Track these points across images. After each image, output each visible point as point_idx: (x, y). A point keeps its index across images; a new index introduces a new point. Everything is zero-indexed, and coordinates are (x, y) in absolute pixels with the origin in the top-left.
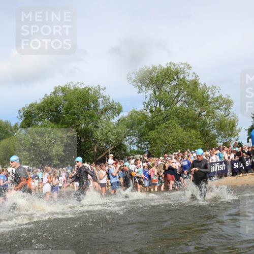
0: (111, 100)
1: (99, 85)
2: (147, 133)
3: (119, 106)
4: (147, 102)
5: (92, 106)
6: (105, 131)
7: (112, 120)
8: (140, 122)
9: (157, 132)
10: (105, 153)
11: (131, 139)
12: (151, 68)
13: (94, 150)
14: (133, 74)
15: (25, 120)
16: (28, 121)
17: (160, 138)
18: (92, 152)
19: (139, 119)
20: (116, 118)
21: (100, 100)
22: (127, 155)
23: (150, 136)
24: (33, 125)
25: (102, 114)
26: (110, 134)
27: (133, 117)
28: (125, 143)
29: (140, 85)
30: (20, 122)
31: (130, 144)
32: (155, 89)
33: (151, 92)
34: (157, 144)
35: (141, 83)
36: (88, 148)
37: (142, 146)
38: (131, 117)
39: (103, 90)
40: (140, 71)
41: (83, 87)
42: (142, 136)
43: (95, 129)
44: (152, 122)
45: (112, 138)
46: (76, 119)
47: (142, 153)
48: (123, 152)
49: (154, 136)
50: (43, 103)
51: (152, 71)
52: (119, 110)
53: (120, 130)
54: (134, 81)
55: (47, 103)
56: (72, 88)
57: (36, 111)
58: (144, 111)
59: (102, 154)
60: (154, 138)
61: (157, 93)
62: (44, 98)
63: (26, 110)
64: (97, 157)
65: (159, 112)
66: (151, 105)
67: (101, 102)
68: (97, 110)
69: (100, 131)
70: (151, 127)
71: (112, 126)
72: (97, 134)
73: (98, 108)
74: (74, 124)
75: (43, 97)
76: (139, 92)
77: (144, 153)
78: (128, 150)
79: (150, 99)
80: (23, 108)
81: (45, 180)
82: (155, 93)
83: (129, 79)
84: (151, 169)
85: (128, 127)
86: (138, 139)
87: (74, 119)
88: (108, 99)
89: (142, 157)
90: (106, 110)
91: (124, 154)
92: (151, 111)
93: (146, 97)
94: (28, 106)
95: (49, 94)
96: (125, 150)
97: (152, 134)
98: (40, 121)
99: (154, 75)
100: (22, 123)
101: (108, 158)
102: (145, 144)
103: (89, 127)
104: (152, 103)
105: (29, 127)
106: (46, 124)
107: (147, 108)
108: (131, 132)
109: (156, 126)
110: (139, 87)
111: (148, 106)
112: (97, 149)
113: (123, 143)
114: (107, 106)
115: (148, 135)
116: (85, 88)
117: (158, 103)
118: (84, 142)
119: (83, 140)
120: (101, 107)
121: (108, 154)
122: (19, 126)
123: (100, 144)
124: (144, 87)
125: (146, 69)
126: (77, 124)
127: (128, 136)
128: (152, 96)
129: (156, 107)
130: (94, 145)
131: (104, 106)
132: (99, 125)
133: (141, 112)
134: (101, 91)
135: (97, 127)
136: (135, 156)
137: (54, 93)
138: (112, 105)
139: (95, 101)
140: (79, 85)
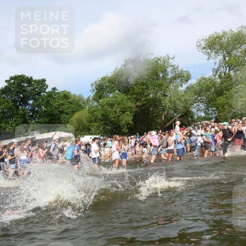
0: (180, 69)
1: (168, 55)
2: (215, 99)
3: (187, 74)
4: (216, 68)
5: (161, 75)
6: (173, 99)
7: (180, 88)
8: (208, 89)
9: (226, 97)
10: (173, 120)
11: (199, 106)
12: (221, 34)
13: (161, 118)
14: (203, 42)
15: (97, 93)
16: (99, 94)
17: (228, 103)
18: (159, 120)
19: (208, 86)
20: (185, 86)
21: (169, 69)
22: (194, 121)
23: (218, 102)
24: (104, 97)
25: (170, 82)
26: (178, 102)
27: (202, 83)
28: (193, 110)
29: (210, 51)
30: (92, 95)
31: (197, 111)
32: (224, 55)
33: (220, 57)
34: (225, 109)
35: (210, 49)
36: (156, 116)
37: (210, 112)
38: (200, 84)
39: (172, 59)
40: (210, 38)
41: (152, 57)
42: (210, 103)
43: (163, 98)
44: (221, 88)
45: (180, 106)
46: (146, 89)
47: (210, 119)
48: (190, 119)
49: (222, 102)
50: (114, 75)
51: (222, 36)
52: (188, 78)
53: (188, 98)
54: (204, 48)
55: (117, 75)
56: (142, 59)
57: (107, 84)
58: (213, 78)
59: (169, 121)
60: (222, 103)
61: (227, 59)
62: (114, 72)
63: (98, 83)
64: (165, 125)
65: (227, 78)
66: (220, 71)
67: (169, 71)
68: (166, 79)
69: (168, 99)
70: (220, 93)
71: (180, 94)
72: (165, 102)
73: (167, 77)
74: (143, 94)
75: (114, 70)
76: (209, 59)
77: (212, 118)
78: (196, 117)
79: (220, 65)
80: (96, 82)
81: (114, 148)
82: (225, 59)
83: (199, 46)
84: (218, 134)
85: (196, 94)
86: (206, 105)
87: (143, 89)
88: (177, 67)
89: (209, 122)
90: (174, 78)
91: (191, 120)
92: (220, 77)
93: (215, 64)
94: (100, 79)
95: (119, 67)
96: (192, 117)
97: (221, 100)
98: (110, 93)
99: (224, 40)
100: (94, 95)
101: (175, 125)
102: (213, 110)
103: (157, 96)
104: (222, 69)
105: (100, 99)
106: (116, 95)
107: (216, 75)
108: (199, 98)
109: (225, 92)
110: (208, 54)
111: (217, 72)
112: (165, 117)
113: (190, 110)
114: (176, 74)
115: (216, 101)
116: (155, 58)
117: (228, 68)
118: (152, 110)
119: (151, 109)
120: (169, 76)
121: (175, 122)
122: (91, 99)
123: (168, 112)
124: (213, 53)
125: (216, 35)
126: (146, 94)
127: (196, 103)
128: (222, 62)
129: (225, 73)
130: (162, 114)
131: (172, 75)
132: (168, 94)
133: (209, 79)
134: (170, 61)
135: (165, 96)
136: (202, 122)
137: (125, 65)
138: (181, 73)
139: (164, 71)
140: (149, 56)
